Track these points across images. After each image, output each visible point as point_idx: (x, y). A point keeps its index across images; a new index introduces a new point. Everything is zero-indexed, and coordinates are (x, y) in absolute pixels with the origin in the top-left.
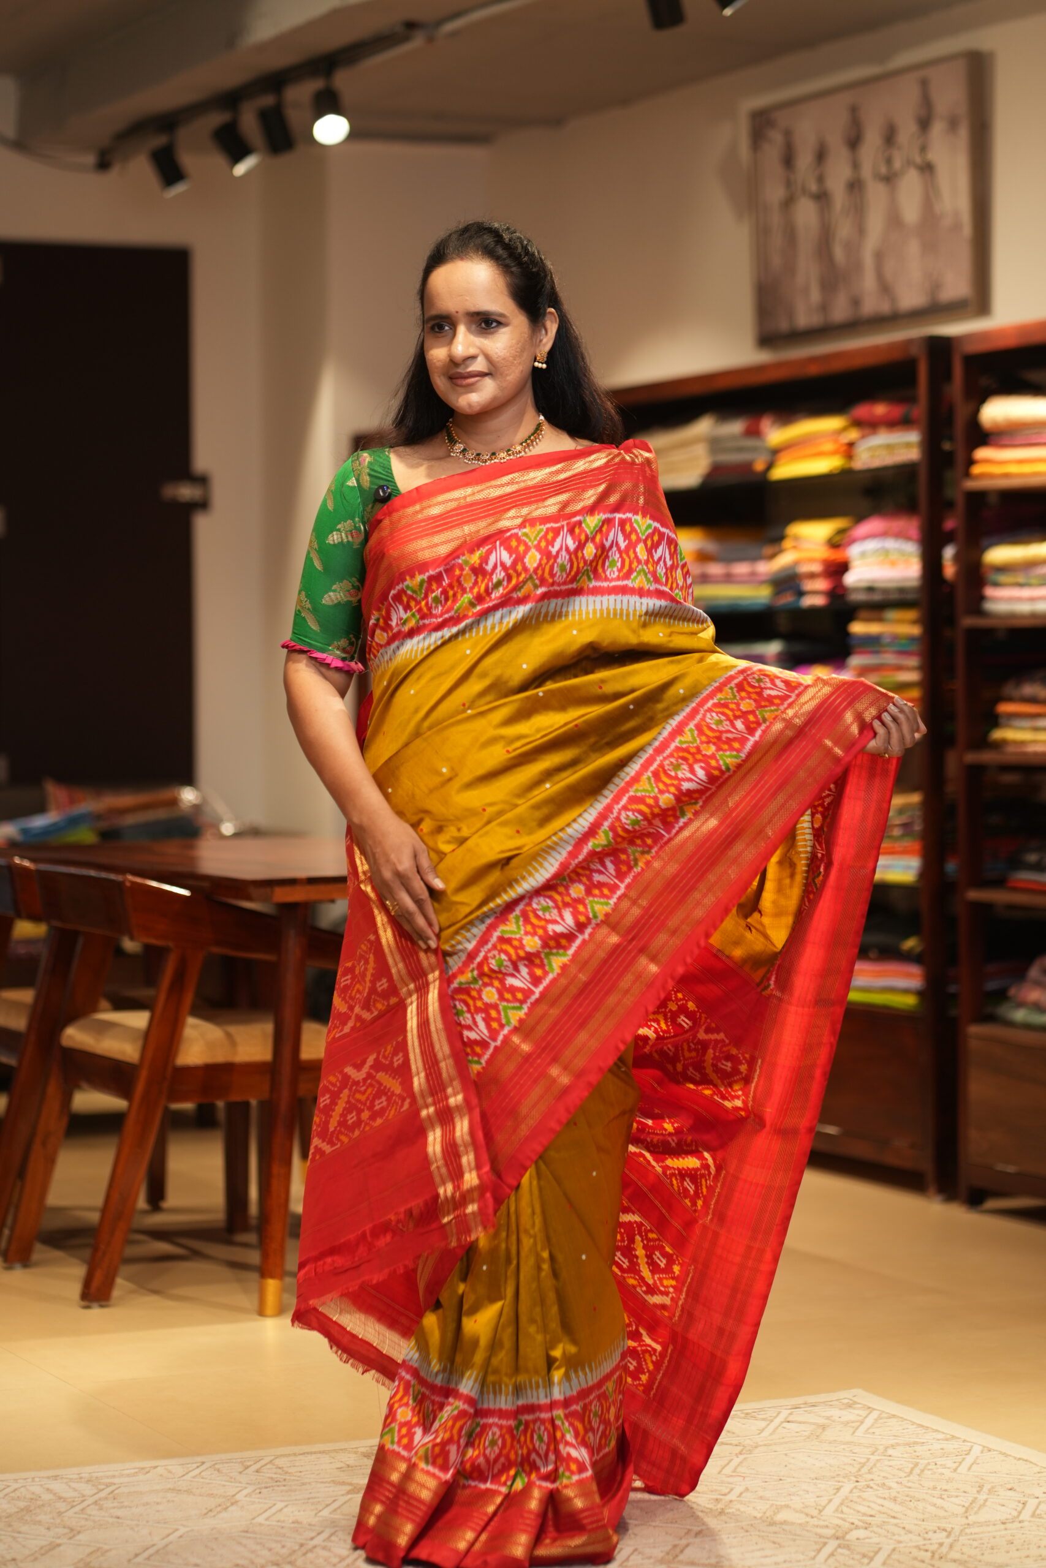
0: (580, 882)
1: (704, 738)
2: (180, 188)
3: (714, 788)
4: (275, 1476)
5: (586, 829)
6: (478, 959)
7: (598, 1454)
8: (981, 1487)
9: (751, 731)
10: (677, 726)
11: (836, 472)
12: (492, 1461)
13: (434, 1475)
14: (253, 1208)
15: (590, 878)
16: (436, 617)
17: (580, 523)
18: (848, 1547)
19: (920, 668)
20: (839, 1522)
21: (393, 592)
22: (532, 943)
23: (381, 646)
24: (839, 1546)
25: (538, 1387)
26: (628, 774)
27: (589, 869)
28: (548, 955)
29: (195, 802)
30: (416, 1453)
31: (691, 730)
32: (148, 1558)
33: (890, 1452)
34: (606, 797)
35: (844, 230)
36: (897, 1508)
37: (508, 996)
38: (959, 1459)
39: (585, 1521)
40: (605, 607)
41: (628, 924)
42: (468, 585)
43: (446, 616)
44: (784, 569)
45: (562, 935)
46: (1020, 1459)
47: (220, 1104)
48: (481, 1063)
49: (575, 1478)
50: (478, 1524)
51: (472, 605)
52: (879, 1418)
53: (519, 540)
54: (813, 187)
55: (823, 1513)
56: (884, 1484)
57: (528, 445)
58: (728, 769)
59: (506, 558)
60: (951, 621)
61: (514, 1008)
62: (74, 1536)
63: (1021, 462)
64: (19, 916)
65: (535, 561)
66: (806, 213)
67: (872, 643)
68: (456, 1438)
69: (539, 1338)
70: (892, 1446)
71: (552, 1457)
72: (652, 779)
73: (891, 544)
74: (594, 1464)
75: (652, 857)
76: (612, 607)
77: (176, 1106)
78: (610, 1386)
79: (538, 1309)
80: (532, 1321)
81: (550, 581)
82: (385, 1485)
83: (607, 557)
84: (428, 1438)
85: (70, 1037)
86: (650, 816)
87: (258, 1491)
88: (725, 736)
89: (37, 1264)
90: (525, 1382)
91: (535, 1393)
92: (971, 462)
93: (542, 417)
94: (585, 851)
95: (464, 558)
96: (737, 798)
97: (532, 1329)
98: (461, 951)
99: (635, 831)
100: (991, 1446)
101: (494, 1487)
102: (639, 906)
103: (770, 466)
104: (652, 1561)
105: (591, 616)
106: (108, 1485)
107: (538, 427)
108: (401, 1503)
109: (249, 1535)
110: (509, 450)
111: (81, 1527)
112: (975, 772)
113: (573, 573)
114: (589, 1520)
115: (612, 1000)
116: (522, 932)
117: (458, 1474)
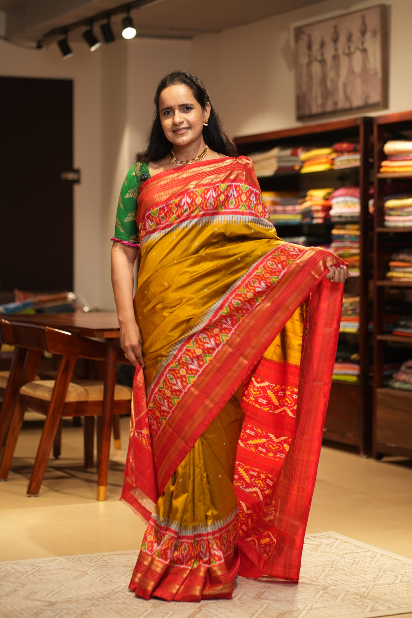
0: (218, 327)
1: (266, 271)
2: (69, 56)
3: (269, 291)
4: (102, 563)
5: (219, 306)
6: (178, 358)
7: (226, 554)
8: (380, 570)
9: (283, 268)
10: (256, 266)
11: (327, 170)
12: (185, 556)
13: (161, 562)
14: (95, 458)
15: (221, 326)
16: (163, 224)
17: (218, 186)
18: (328, 593)
19: (359, 248)
20: (324, 583)
21: (146, 215)
22: (199, 352)
23: (143, 237)
24: (324, 593)
25: (202, 527)
26: (236, 285)
27: (221, 322)
28: (205, 356)
29: (74, 298)
30: (154, 553)
31: (261, 268)
32: (53, 596)
33: (345, 556)
34: (227, 294)
35: (331, 75)
36: (347, 578)
37: (190, 372)
38: (372, 559)
39: (222, 580)
40: (228, 219)
41: (236, 344)
42: (174, 211)
43: (166, 224)
44: (306, 208)
45: (210, 348)
46: (395, 559)
47: (83, 417)
48: (179, 399)
49: (218, 563)
50: (180, 582)
51: (176, 219)
52: (340, 542)
53: (194, 193)
54: (319, 58)
55: (318, 580)
56: (342, 568)
57: (201, 157)
58: (274, 283)
59: (189, 200)
60: (372, 229)
61: (192, 377)
62: (23, 587)
63: (400, 167)
64: (4, 342)
65: (200, 201)
66: (316, 68)
67: (341, 238)
68: (170, 547)
69: (202, 507)
70: (345, 553)
71: (208, 554)
72: (245, 287)
73: (348, 199)
74: (225, 558)
75: (245, 318)
76: (231, 220)
77: (65, 418)
78: (231, 527)
79: (202, 496)
80: (200, 501)
81: (206, 209)
82: (143, 566)
83: (229, 200)
84: (159, 548)
85: (23, 390)
86: (243, 301)
87: (96, 569)
88: (274, 270)
89: (10, 480)
90: (197, 525)
91: (201, 530)
92: (380, 167)
93: (207, 146)
94: (219, 315)
95: (173, 201)
96: (278, 295)
97: (200, 504)
98: (171, 354)
99: (238, 307)
100: (384, 554)
101: (186, 567)
102: (240, 337)
103: (301, 168)
104: (251, 598)
105: (223, 223)
106: (37, 567)
107: (205, 150)
108: (149, 574)
109: (92, 586)
110: (193, 159)
111: (26, 583)
112: (381, 289)
113: (215, 206)
114: (223, 579)
115: (229, 374)
116: (195, 347)
117: (171, 561)
